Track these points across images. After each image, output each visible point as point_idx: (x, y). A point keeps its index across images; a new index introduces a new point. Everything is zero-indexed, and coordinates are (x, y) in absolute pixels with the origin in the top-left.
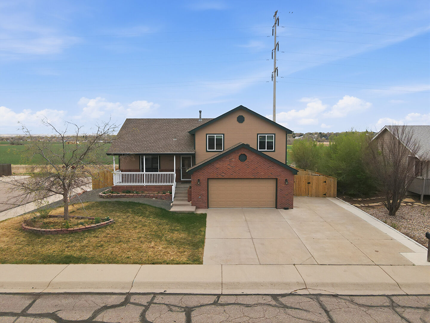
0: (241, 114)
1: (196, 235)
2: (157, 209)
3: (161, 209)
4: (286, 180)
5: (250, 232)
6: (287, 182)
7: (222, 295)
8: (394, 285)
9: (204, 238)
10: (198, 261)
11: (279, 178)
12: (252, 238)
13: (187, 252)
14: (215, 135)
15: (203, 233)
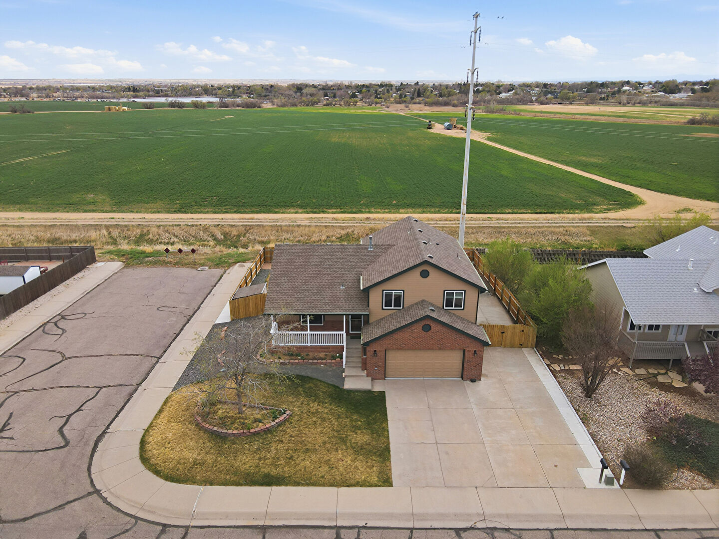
0: (426, 268)
1: (380, 436)
2: (330, 387)
3: (334, 386)
4: (475, 351)
5: (434, 430)
6: (476, 354)
7: (414, 528)
8: (560, 516)
9: (389, 444)
10: (387, 482)
11: (467, 349)
12: (436, 443)
13: (376, 467)
14: (393, 292)
15: (386, 433)
